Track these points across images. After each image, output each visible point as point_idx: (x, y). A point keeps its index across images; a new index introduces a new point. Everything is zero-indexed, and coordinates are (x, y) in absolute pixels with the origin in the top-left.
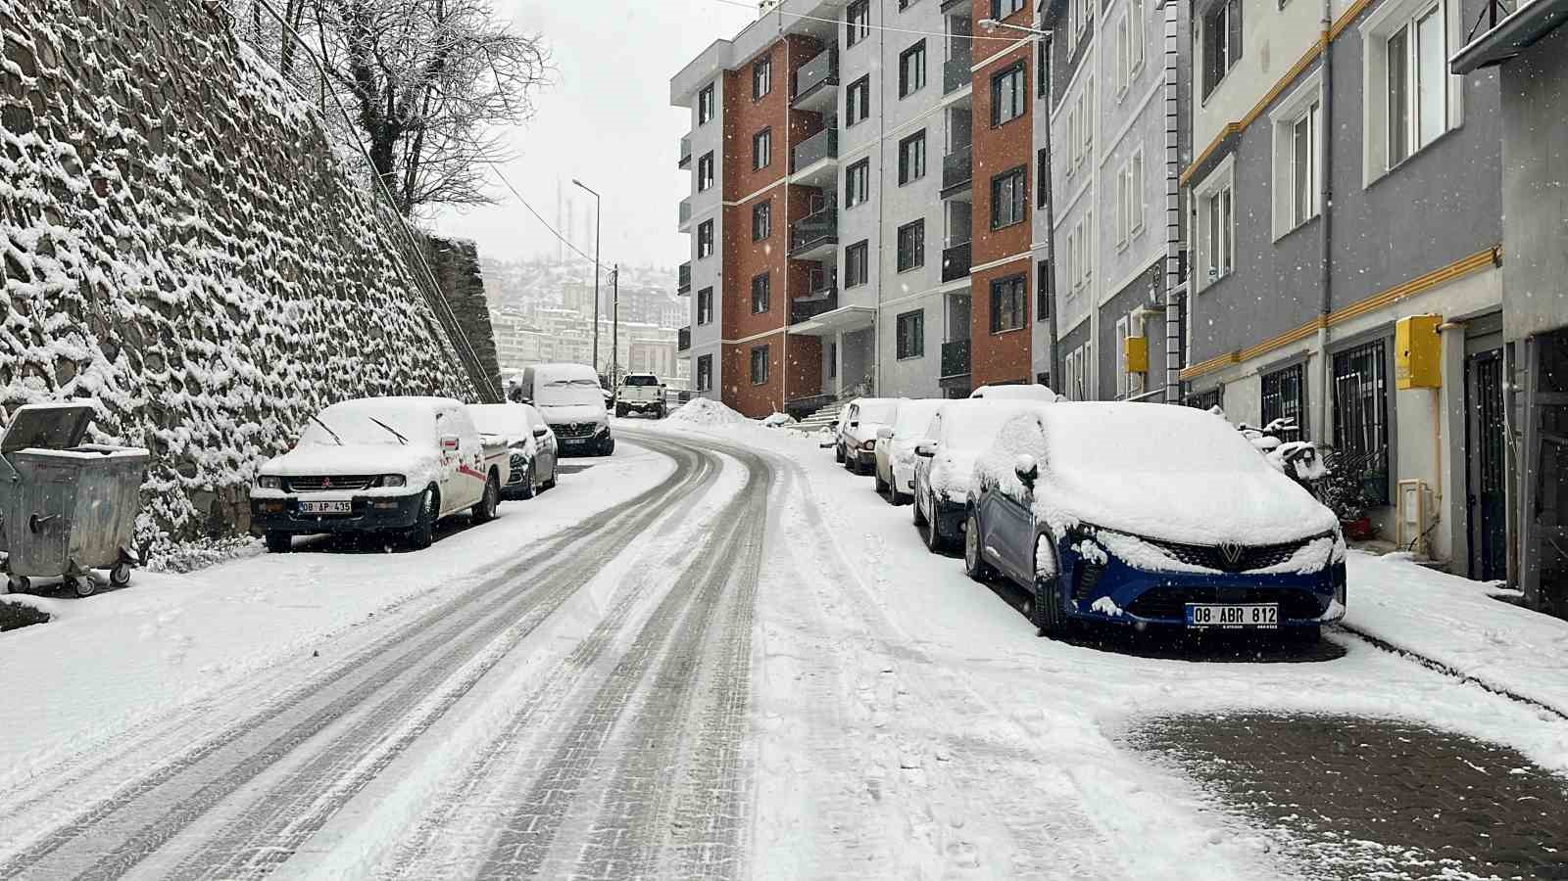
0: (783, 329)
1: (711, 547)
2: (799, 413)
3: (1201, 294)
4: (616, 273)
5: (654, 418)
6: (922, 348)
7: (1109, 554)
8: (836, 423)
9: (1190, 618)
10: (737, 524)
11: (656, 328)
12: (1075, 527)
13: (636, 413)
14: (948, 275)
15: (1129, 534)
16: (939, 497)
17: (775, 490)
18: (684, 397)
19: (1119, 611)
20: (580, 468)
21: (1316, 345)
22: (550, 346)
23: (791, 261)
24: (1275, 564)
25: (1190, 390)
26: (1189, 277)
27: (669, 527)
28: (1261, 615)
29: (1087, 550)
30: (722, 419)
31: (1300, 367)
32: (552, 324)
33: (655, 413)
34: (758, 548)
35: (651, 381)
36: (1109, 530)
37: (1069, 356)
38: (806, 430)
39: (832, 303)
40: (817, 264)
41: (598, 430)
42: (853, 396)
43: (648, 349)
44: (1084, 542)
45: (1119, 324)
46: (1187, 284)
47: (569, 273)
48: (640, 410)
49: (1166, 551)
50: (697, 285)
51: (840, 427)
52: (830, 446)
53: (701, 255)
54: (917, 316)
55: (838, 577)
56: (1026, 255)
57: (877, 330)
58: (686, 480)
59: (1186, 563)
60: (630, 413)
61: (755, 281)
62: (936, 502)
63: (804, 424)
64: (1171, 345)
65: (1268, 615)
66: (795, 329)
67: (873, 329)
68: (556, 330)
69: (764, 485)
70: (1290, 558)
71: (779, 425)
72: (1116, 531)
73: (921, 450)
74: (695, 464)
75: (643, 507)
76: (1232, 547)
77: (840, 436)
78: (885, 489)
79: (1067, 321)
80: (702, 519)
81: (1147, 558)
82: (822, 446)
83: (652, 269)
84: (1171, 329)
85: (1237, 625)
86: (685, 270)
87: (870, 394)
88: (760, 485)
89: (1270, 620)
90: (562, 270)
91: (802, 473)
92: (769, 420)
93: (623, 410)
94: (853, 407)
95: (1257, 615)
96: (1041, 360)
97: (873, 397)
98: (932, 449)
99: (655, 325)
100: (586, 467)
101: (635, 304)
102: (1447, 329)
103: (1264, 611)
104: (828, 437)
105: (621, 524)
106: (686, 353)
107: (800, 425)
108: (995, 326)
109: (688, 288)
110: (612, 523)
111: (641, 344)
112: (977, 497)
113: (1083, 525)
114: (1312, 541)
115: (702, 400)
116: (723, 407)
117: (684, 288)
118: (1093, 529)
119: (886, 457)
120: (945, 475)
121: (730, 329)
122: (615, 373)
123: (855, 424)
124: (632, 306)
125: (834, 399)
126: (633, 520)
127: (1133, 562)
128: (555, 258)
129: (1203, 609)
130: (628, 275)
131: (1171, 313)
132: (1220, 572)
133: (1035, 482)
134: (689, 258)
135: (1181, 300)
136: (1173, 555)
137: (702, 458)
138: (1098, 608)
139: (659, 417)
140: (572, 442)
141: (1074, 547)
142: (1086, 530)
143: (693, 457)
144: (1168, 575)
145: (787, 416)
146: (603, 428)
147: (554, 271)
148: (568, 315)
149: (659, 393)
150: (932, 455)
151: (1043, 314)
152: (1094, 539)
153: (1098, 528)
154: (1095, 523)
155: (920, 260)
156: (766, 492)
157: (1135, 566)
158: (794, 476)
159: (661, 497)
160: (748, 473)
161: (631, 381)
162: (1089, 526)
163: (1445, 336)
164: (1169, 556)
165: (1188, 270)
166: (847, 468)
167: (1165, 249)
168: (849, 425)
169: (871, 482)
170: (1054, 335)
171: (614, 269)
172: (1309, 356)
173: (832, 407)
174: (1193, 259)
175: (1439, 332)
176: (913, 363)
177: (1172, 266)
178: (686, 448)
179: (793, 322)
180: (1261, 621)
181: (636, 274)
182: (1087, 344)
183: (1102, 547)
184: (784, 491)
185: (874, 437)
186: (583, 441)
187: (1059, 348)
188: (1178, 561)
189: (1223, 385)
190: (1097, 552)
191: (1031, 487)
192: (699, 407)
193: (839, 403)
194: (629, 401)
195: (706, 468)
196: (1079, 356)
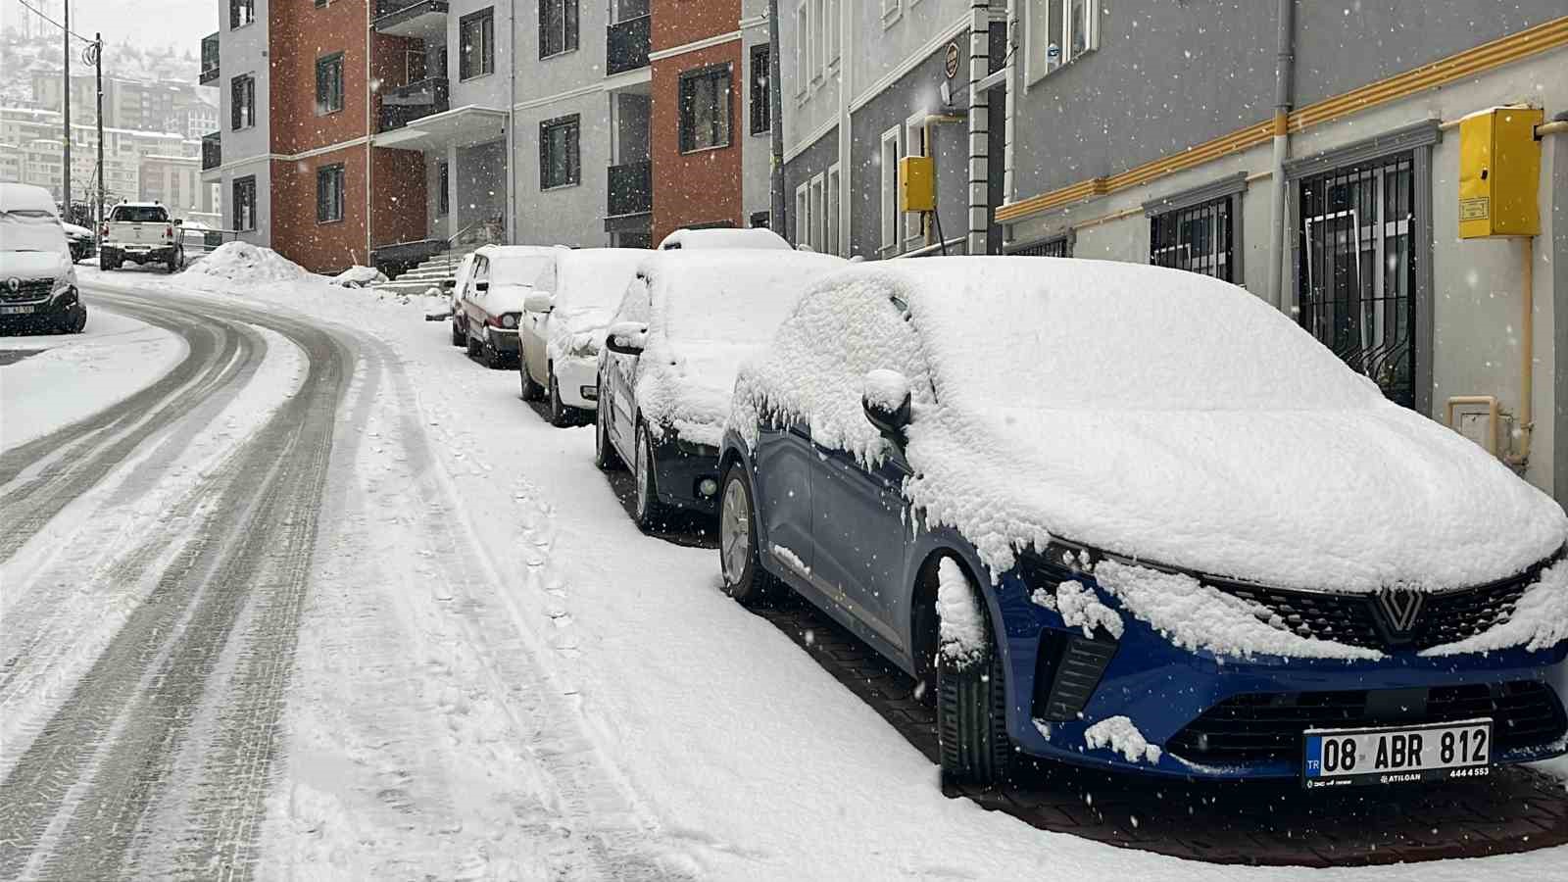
0: (365, 139)
1: (215, 526)
2: (392, 268)
3: (1032, 88)
4: (98, 46)
5: (161, 272)
6: (578, 171)
7: (1127, 616)
8: (452, 284)
9: (1312, 764)
10: (274, 469)
11: (177, 141)
12: (1039, 549)
13: (134, 265)
14: (615, 65)
15: (1171, 570)
16: (657, 430)
17: (350, 400)
18: (212, 240)
19: (1154, 752)
20: (20, 355)
21: (1268, 162)
22: (14, 162)
23: (378, 38)
24: (1484, 629)
25: (1010, 239)
26: (1010, 62)
27: (136, 486)
28: (1458, 747)
29: (1072, 603)
30: (272, 274)
31: (1229, 201)
32: (17, 130)
33: (165, 265)
34: (309, 529)
35: (157, 215)
36: (1126, 559)
37: (803, 188)
38: (404, 292)
39: (442, 103)
40: (416, 43)
41: (57, 293)
42: (475, 242)
43: (168, 171)
44: (1063, 585)
45: (885, 137)
46: (1007, 73)
47: (41, 55)
48: (137, 258)
49: (1260, 608)
50: (228, 72)
51: (458, 290)
52: (441, 318)
53: (235, 23)
54: (572, 123)
55: (470, 607)
56: (731, 36)
57: (509, 146)
58: (199, 378)
59: (1306, 636)
60: (125, 263)
61: (321, 66)
62: (651, 439)
63: (400, 283)
64: (976, 169)
65: (1472, 746)
66: (385, 140)
67: (504, 142)
68: (23, 140)
69: (331, 389)
70: (1510, 611)
71: (362, 284)
72: (1141, 561)
73: (617, 341)
74: (219, 348)
75: (104, 435)
76: (1402, 596)
77: (458, 304)
78: (537, 396)
79: (800, 133)
80: (208, 461)
81: (1218, 628)
82: (429, 318)
83: (171, 54)
84: (976, 144)
85: (1408, 772)
86: (210, 46)
87: (500, 239)
88: (326, 386)
89: (1476, 757)
90: (30, 50)
91: (396, 365)
92: (346, 276)
93: (113, 260)
94: (479, 258)
95: (1450, 748)
96: (757, 192)
97: (505, 243)
98: (638, 339)
99: (179, 136)
100: (31, 353)
101: (145, 104)
102: (1553, 132)
103: (1464, 736)
104: (440, 305)
105: (50, 473)
106: (215, 173)
107: (394, 284)
108: (687, 140)
109: (216, 74)
110: (30, 474)
111: (159, 164)
112: (750, 444)
113: (1058, 544)
114: (1545, 571)
115: (239, 245)
116: (273, 256)
117: (209, 76)
118: (1084, 555)
119: (542, 344)
120: (667, 392)
121: (284, 135)
122: (101, 203)
123: (483, 287)
124: (143, 108)
125: (445, 245)
126: (76, 464)
127: (1187, 636)
128: (19, 31)
129: (1340, 740)
130: (134, 62)
131: (976, 120)
132: (1375, 655)
133: (910, 430)
134: (217, 30)
135: (994, 99)
136: (1277, 619)
137: (234, 337)
138: (1100, 742)
139: (171, 270)
140: (11, 311)
141: (1039, 596)
142: (1068, 557)
143: (218, 334)
144: (1267, 666)
145: (373, 271)
146: (65, 289)
147: (20, 52)
148: (42, 118)
149: (170, 233)
150: (638, 351)
151: (760, 124)
152: (1087, 581)
153: (1097, 554)
154: (1091, 541)
155: (573, 43)
156: (335, 399)
157: (1192, 646)
158: (385, 371)
159: (144, 412)
160: (307, 363)
161: (125, 214)
162: (1075, 548)
163: (1550, 145)
164: (1265, 621)
165: (1009, 49)
166: (472, 355)
167: (970, 19)
168: (473, 289)
169: (511, 381)
170: (779, 155)
171: (94, 38)
172: (1247, 183)
173: (444, 258)
174: (1017, 35)
175: (1538, 138)
176: (564, 197)
177: (978, 44)
178: (208, 320)
179: (381, 128)
180: (1457, 762)
181: (147, 61)
182: (831, 170)
183: (1110, 600)
184: (367, 398)
185: (518, 307)
186: (32, 310)
187: (786, 177)
188: (1287, 632)
189: (1073, 232)
190: (1097, 610)
191: (902, 441)
192: (234, 256)
193: (453, 253)
194: (121, 246)
195: (238, 352)
196: (818, 187)
